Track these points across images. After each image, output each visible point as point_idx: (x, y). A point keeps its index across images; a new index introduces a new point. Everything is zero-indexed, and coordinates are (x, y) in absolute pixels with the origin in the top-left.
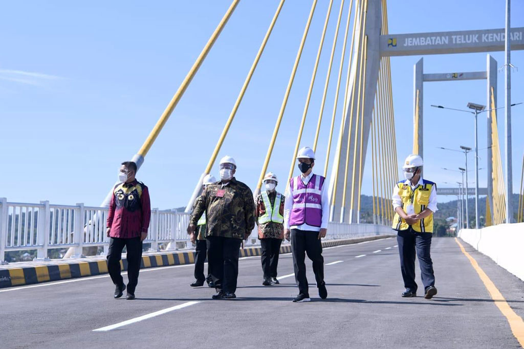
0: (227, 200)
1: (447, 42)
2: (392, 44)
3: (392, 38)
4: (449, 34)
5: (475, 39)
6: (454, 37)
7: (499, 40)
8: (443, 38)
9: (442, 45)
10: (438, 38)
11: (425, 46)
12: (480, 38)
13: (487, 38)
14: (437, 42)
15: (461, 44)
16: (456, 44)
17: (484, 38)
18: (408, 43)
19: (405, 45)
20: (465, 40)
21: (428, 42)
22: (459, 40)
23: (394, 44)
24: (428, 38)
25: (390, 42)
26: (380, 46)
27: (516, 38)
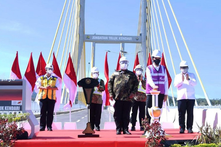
0: (126, 81)
1: (107, 39)
2: (88, 38)
3: (88, 36)
4: (108, 36)
5: (116, 38)
6: (109, 37)
7: (124, 39)
8: (106, 37)
9: (105, 40)
10: (104, 37)
11: (99, 39)
12: (118, 38)
13: (121, 38)
14: (104, 39)
15: (112, 40)
16: (110, 40)
17: (120, 38)
18: (94, 38)
19: (93, 39)
20: (113, 38)
21: (101, 38)
22: (111, 38)
23: (89, 38)
24: (101, 37)
25: (87, 37)
26: (84, 38)
27: (130, 39)
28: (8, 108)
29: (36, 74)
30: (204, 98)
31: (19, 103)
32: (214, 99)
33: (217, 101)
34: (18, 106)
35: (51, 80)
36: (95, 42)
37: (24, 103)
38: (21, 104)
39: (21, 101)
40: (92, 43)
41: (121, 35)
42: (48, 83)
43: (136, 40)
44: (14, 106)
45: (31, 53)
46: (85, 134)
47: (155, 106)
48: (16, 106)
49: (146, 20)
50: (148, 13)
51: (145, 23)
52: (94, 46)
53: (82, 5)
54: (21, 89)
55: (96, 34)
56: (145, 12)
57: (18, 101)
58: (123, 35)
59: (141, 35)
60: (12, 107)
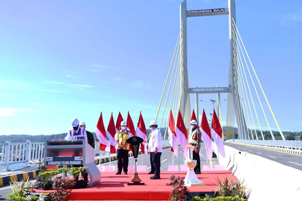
1: (205, 90)
4: (205, 88)
5: (212, 90)
7: (218, 90)
10: (202, 89)
17: (214, 89)
18: (195, 90)
22: (208, 90)
25: (190, 90)
26: (187, 91)
27: (222, 90)
28: (72, 163)
29: (116, 129)
30: (286, 131)
31: (81, 158)
32: (295, 132)
33: (297, 134)
34: (80, 161)
35: (125, 134)
36: (197, 93)
37: (84, 158)
38: (82, 159)
39: (82, 157)
40: (195, 94)
41: (217, 87)
42: (122, 136)
43: (227, 90)
44: (76, 161)
45: (112, 113)
46: (134, 182)
47: (190, 159)
48: (78, 161)
49: (233, 74)
50: (235, 70)
51: (233, 77)
52: (197, 96)
53: (185, 66)
54: (82, 147)
55: (198, 87)
56: (233, 68)
57: (79, 157)
58: (219, 87)
59: (230, 86)
60: (75, 161)
